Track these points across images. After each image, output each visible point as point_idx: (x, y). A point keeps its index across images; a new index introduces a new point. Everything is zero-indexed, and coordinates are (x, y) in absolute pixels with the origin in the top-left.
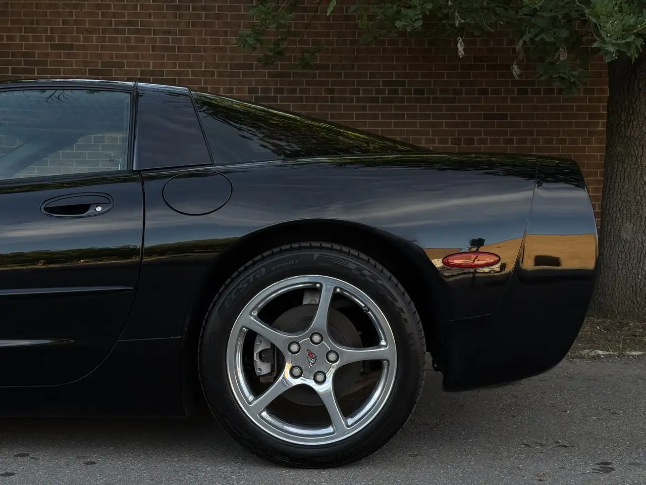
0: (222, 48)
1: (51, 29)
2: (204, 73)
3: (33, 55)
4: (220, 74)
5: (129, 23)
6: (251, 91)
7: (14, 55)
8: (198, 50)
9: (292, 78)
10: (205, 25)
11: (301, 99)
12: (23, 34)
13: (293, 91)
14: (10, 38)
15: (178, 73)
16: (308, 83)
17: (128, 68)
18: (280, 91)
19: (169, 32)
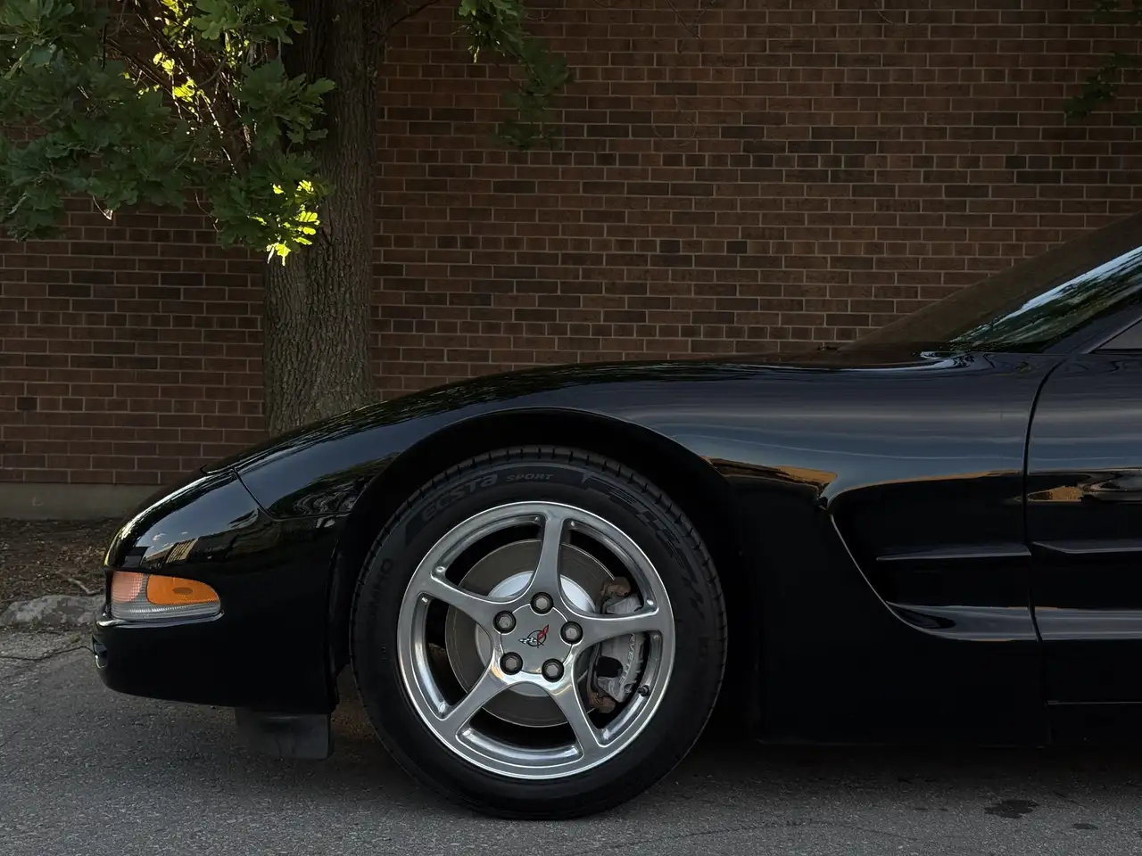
0: (960, 87)
1: (659, 57)
2: (927, 133)
3: (626, 102)
4: (956, 133)
5: (796, 45)
6: (1012, 162)
7: (593, 102)
8: (918, 90)
9: (1087, 140)
10: (931, 46)
11: (1103, 177)
12: (610, 66)
13: (1090, 163)
14: (587, 73)
15: (881, 133)
16: (1117, 149)
17: (791, 125)
18: (1066, 163)
19: (866, 61)
